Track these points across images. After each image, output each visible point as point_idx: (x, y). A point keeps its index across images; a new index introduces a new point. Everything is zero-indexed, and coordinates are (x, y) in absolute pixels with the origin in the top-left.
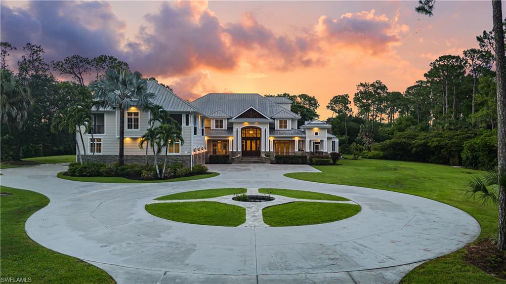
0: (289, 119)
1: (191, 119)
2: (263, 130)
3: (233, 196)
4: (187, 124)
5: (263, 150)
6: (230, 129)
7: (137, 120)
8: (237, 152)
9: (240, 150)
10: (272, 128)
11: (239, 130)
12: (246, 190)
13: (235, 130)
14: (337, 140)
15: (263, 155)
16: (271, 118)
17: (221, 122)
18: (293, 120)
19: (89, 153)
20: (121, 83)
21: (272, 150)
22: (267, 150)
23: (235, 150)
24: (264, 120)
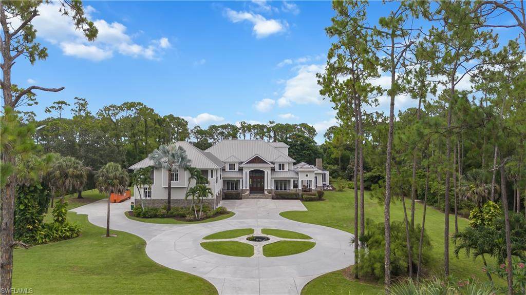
0: (286, 163)
1: (214, 173)
2: (266, 173)
3: (247, 236)
4: (212, 177)
5: (266, 188)
6: (241, 170)
7: (177, 175)
8: (247, 190)
9: (248, 188)
10: (273, 170)
11: (248, 173)
12: (254, 230)
13: (244, 172)
14: (327, 173)
15: (266, 193)
16: (272, 163)
17: (234, 165)
18: (289, 163)
19: (143, 198)
20: (172, 156)
21: (273, 188)
22: (269, 188)
23: (244, 188)
24: (267, 165)
